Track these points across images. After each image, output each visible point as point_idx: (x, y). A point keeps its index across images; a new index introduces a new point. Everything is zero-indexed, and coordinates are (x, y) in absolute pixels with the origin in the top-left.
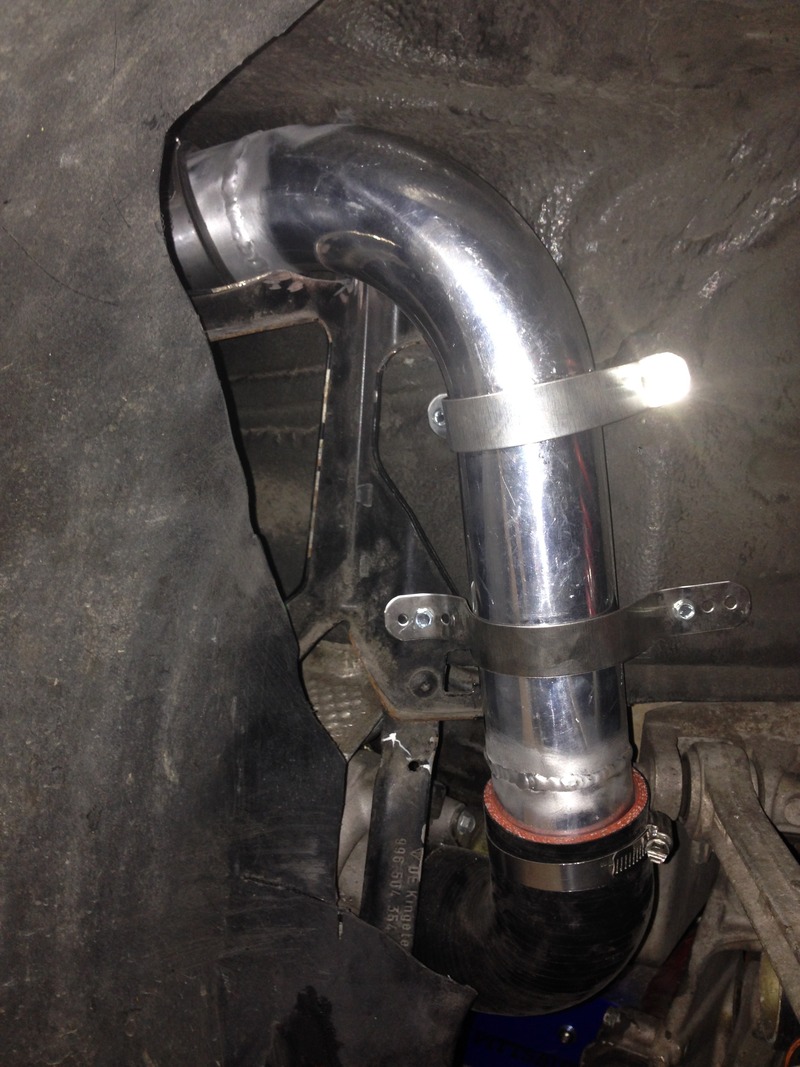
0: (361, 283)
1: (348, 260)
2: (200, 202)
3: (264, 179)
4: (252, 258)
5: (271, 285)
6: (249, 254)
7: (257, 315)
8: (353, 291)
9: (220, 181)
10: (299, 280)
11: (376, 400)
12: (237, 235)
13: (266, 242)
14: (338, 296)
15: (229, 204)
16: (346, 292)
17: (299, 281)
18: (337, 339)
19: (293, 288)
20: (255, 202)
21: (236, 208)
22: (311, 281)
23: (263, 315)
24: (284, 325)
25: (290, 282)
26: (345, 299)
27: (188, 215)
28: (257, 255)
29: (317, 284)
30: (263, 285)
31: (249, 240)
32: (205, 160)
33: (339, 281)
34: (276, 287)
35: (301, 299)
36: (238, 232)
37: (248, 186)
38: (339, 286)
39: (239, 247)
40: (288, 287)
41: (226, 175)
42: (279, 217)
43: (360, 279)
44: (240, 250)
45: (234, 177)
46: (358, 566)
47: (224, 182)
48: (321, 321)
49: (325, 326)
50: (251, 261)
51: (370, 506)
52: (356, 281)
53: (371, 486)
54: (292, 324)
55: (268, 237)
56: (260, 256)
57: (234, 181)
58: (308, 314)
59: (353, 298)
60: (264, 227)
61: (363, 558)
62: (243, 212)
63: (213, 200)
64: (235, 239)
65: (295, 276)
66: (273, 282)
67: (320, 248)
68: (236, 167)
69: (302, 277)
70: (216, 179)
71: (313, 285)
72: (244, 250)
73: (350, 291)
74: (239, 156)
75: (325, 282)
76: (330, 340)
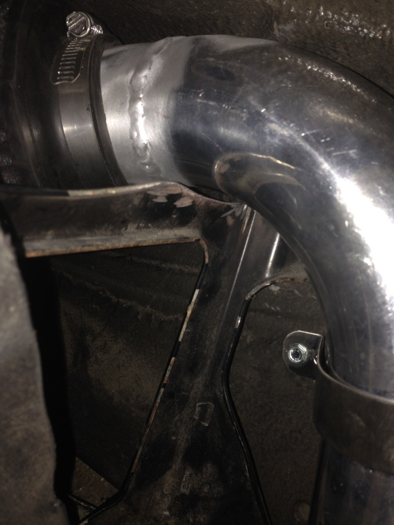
0: (250, 209)
1: (243, 183)
2: (105, 92)
3: (177, 80)
4: (146, 161)
5: (156, 197)
6: (144, 157)
7: (131, 228)
8: (240, 215)
9: (131, 74)
10: (188, 196)
11: (237, 326)
12: (135, 134)
13: (164, 148)
14: (225, 217)
15: (134, 99)
16: (233, 215)
17: (189, 198)
18: (213, 259)
19: (180, 204)
20: (162, 104)
21: (140, 107)
22: (202, 199)
23: (138, 228)
24: (161, 242)
25: (179, 196)
26: (230, 221)
27: (89, 103)
28: (151, 159)
29: (207, 203)
30: (146, 196)
31: (146, 143)
32: (121, 52)
33: (229, 204)
34: (162, 200)
35: (186, 216)
36: (137, 131)
37: (158, 84)
38: (229, 208)
39: (135, 148)
40: (175, 201)
41: (139, 69)
42: (185, 125)
43: (249, 205)
44: (135, 150)
45: (145, 73)
46: (181, 479)
47: (134, 76)
48: (203, 243)
49: (205, 247)
50: (145, 164)
51: (207, 425)
52: (245, 207)
53: (212, 405)
54: (169, 242)
55: (167, 143)
56: (155, 161)
57: (146, 77)
58: (190, 233)
59: (239, 221)
60: (165, 131)
61: (188, 473)
62: (147, 111)
63: (118, 91)
64: (132, 137)
65: (186, 191)
66: (158, 194)
67: (219, 168)
68: (151, 63)
69: (193, 194)
70: (127, 72)
71: (203, 203)
72: (139, 152)
73: (238, 214)
74: (156, 53)
75: (215, 202)
76: (207, 260)
